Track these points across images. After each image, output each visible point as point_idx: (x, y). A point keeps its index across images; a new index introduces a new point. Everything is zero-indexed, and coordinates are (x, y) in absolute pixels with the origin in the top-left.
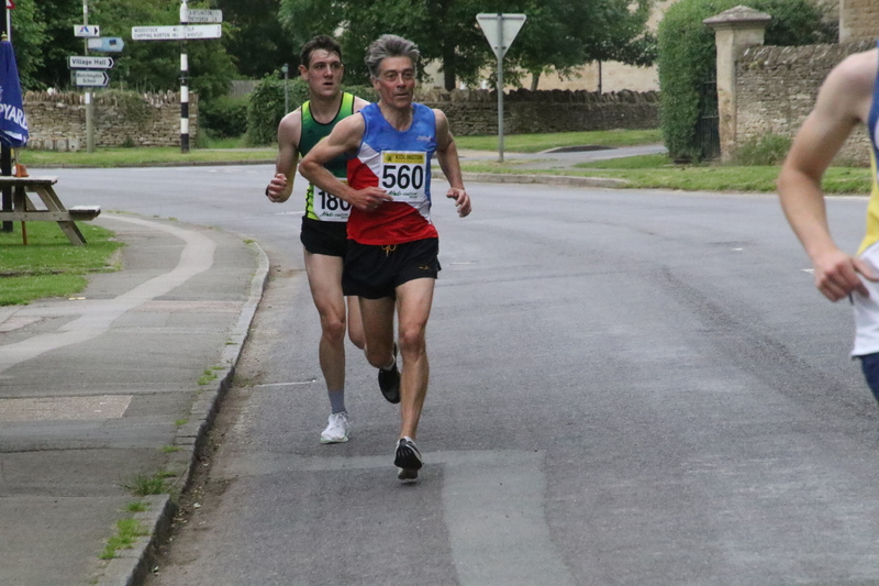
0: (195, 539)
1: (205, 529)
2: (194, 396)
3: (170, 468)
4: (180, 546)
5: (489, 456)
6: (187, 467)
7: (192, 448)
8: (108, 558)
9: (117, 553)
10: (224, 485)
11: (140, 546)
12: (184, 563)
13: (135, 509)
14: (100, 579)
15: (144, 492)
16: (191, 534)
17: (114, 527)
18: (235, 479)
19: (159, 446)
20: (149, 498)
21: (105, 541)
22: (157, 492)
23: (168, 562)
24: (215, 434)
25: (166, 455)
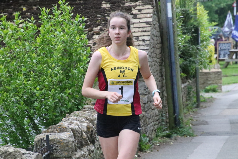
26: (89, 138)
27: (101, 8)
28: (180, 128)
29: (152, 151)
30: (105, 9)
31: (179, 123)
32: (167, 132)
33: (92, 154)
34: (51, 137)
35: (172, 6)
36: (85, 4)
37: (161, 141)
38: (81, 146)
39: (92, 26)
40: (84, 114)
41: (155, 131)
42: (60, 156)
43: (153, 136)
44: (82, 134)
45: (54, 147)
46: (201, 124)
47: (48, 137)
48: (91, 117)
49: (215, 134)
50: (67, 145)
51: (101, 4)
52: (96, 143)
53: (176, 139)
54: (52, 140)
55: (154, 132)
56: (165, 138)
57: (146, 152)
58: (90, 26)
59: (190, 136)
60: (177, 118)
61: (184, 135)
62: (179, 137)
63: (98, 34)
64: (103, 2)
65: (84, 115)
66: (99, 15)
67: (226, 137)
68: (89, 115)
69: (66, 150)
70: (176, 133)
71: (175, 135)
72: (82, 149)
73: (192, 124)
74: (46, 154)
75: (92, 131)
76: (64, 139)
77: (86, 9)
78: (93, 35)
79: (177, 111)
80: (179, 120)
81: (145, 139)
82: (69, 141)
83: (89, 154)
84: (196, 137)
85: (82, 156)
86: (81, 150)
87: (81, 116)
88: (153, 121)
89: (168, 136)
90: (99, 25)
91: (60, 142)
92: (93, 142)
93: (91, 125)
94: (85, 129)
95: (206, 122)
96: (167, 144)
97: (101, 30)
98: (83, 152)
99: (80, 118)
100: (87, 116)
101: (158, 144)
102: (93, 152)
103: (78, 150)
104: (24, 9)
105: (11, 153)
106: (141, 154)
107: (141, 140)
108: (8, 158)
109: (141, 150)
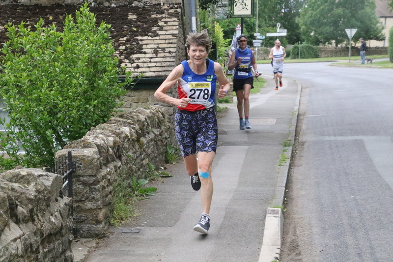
0: (300, 159)
1: (302, 156)
2: (291, 119)
3: (289, 139)
4: (297, 162)
5: (375, 137)
6: (294, 139)
7: (294, 133)
8: (280, 165)
9: (283, 164)
10: (303, 143)
11: (288, 161)
12: (299, 166)
13: (285, 151)
14: (280, 172)
15: (286, 146)
16: (299, 157)
17: (280, 156)
18: (306, 142)
19: (286, 133)
20: (287, 148)
21: (279, 160)
22: (289, 146)
23: (295, 166)
24: (298, 130)
25: (288, 135)
26: (115, 153)
27: (128, 19)
29: (177, 163)
30: (131, 20)
33: (118, 170)
34: (73, 154)
35: (196, 20)
36: (111, 14)
38: (107, 163)
39: (119, 37)
40: (110, 127)
42: (83, 174)
44: (108, 150)
45: (77, 164)
47: (70, 153)
48: (118, 131)
49: (234, 144)
50: (91, 162)
51: (127, 15)
52: (123, 158)
54: (74, 157)
57: (172, 163)
58: (116, 36)
63: (124, 44)
64: (130, 13)
65: (110, 129)
66: (125, 26)
67: (246, 147)
68: (116, 129)
69: (91, 168)
72: (108, 165)
74: (68, 172)
75: (119, 146)
76: (88, 156)
77: (112, 19)
78: (119, 45)
81: (171, 150)
82: (94, 158)
83: (116, 171)
85: (108, 174)
86: (107, 167)
87: (107, 130)
90: (125, 36)
91: (83, 159)
92: (119, 157)
93: (117, 139)
94: (112, 144)
95: (225, 132)
97: (127, 41)
98: (108, 170)
99: (106, 132)
100: (113, 129)
102: (119, 168)
103: (104, 167)
104: (51, 18)
105: (24, 176)
106: (167, 166)
107: (167, 152)
108: (20, 183)
109: (167, 162)
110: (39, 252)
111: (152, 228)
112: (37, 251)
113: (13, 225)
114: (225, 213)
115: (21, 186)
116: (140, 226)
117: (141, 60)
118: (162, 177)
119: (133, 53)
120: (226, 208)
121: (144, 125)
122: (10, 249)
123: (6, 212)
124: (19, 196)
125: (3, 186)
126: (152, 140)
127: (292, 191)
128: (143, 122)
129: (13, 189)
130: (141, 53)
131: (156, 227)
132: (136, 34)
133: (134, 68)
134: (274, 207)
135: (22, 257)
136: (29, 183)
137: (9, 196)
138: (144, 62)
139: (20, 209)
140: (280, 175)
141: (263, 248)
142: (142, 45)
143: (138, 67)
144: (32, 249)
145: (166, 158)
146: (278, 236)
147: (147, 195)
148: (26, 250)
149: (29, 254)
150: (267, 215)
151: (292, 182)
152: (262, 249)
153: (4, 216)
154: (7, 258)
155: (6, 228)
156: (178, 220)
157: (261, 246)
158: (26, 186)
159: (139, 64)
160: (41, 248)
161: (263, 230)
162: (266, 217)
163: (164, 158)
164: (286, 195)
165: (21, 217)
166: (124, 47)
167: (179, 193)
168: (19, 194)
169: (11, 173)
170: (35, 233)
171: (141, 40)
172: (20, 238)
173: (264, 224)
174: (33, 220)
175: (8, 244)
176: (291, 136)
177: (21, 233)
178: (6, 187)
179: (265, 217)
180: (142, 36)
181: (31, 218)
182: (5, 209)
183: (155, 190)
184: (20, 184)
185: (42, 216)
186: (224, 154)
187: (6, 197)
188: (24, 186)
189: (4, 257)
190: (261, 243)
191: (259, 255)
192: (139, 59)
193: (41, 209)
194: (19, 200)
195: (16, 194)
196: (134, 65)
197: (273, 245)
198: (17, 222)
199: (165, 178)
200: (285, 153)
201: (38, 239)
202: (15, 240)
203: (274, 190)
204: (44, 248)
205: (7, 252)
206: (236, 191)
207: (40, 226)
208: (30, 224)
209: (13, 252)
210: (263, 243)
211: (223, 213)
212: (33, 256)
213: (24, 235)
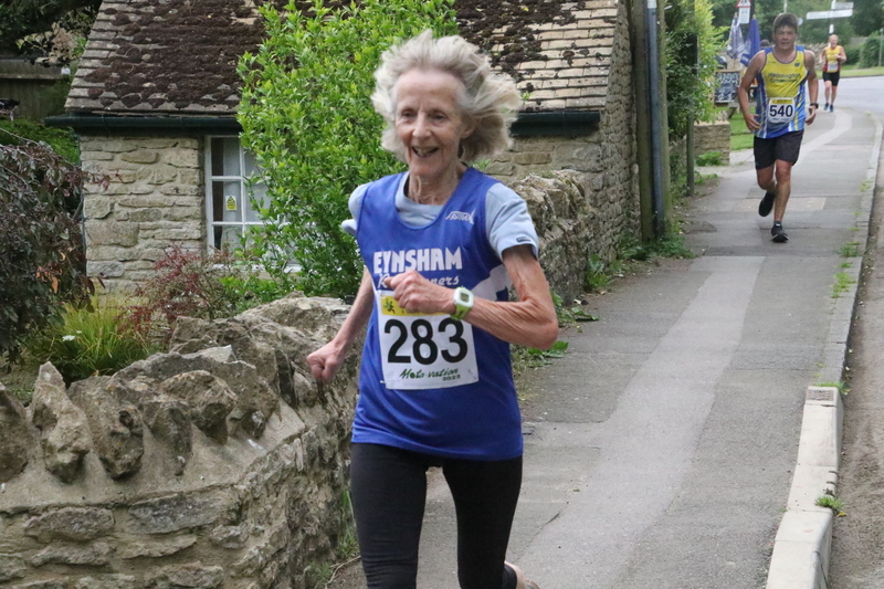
0: (878, 284)
2: (860, 198)
3: (856, 240)
6: (865, 240)
7: (867, 228)
8: (836, 297)
9: (841, 294)
11: (853, 289)
12: (877, 299)
13: (845, 266)
14: (835, 311)
15: (847, 256)
16: (877, 280)
17: (835, 277)
19: (849, 227)
20: (850, 260)
21: (832, 286)
22: (854, 256)
23: (867, 299)
24: (876, 220)
25: (853, 232)
28: (664, 240)
29: (609, 291)
31: (663, 230)
32: (639, 248)
37: (628, 268)
39: (492, 25)
41: (614, 246)
43: (611, 257)
46: (702, 231)
49: (731, 252)
53: (657, 264)
55: (612, 249)
56: (636, 263)
57: (598, 292)
58: (486, 25)
59: (684, 257)
60: (659, 220)
61: (673, 254)
62: (661, 259)
63: (502, 41)
66: (505, 3)
67: (759, 259)
70: (656, 250)
71: (655, 254)
73: (683, 231)
78: (492, 44)
79: (659, 205)
80: (663, 223)
81: (597, 265)
84: (697, 259)
88: (612, 227)
89: (641, 257)
90: (505, 24)
95: (712, 226)
96: (639, 274)
97: (510, 33)
101: (621, 275)
105: (304, 312)
106: (588, 297)
107: (587, 268)
108: (297, 326)
109: (588, 289)
110: (336, 466)
111: (558, 426)
112: (332, 465)
113: (285, 409)
114: (713, 396)
115: (300, 332)
116: (534, 420)
117: (537, 74)
118: (578, 320)
119: (521, 60)
120: (716, 387)
121: (541, 212)
122: (282, 457)
123: (272, 384)
124: (297, 353)
125: (266, 330)
126: (557, 242)
127: (862, 351)
128: (540, 205)
129: (285, 338)
130: (538, 58)
131: (567, 422)
132: (528, 18)
133: (523, 90)
134: (822, 386)
135: (304, 473)
136: (314, 327)
137: (278, 352)
138: (543, 79)
139: (299, 378)
140: (834, 317)
141: (798, 470)
142: (540, 42)
143: (530, 89)
144: (322, 458)
145: (586, 281)
146: (832, 445)
147: (548, 357)
148: (312, 461)
149: (318, 470)
150: (807, 402)
151: (861, 333)
152: (796, 473)
153: (270, 390)
154: (276, 474)
155: (274, 416)
156: (615, 409)
157: (794, 465)
158: (310, 332)
159: (534, 83)
160: (339, 457)
161: (798, 433)
162: (805, 406)
163: (581, 281)
164: (849, 360)
165: (300, 394)
166: (501, 48)
167: (615, 353)
168: (296, 349)
169: (279, 306)
170: (328, 428)
171: (538, 32)
172: (299, 436)
173: (799, 421)
174: (324, 402)
175: (278, 447)
176: (860, 234)
177: (303, 425)
178: (273, 332)
179: (803, 406)
180: (540, 22)
181: (319, 398)
182: (271, 376)
183: (563, 347)
184: (298, 328)
185: (341, 395)
186: (710, 273)
187: (273, 353)
188: (306, 333)
189: (271, 473)
190: (793, 461)
191: (789, 485)
192: (532, 71)
193: (338, 380)
194: (296, 360)
195: (291, 349)
196: (523, 85)
197: (820, 465)
198: (294, 404)
199: (585, 324)
200: (846, 270)
201: (335, 439)
202: (290, 440)
203: (822, 350)
204: (344, 458)
205: (277, 463)
206: (737, 351)
207: (336, 414)
208: (318, 408)
209: (288, 462)
210: (799, 460)
211: (709, 397)
212: (325, 473)
213: (306, 430)
